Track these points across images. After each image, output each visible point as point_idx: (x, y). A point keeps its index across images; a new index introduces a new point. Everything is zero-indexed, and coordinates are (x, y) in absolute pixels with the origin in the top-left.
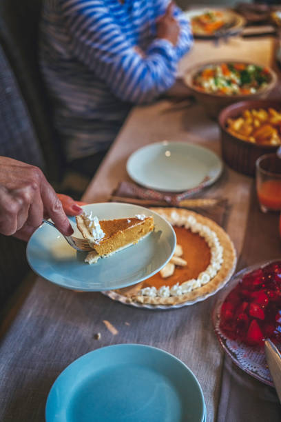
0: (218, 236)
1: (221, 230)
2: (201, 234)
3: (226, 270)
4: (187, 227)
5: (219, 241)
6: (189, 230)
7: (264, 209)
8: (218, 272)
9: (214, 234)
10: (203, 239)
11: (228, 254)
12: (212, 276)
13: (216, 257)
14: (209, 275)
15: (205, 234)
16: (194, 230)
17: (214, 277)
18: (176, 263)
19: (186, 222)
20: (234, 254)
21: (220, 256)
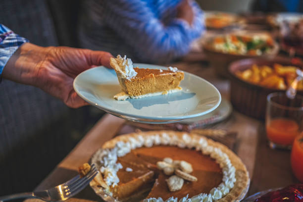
0: (230, 158)
1: (232, 154)
2: (212, 156)
3: (240, 189)
4: (198, 149)
5: (231, 162)
6: (200, 152)
7: (272, 145)
8: (231, 190)
9: (226, 156)
10: (214, 160)
11: (241, 175)
12: (225, 194)
13: (229, 176)
14: (222, 192)
15: (216, 155)
16: (205, 152)
17: (227, 194)
18: (186, 178)
19: (198, 144)
20: (247, 174)
21: (233, 175)
